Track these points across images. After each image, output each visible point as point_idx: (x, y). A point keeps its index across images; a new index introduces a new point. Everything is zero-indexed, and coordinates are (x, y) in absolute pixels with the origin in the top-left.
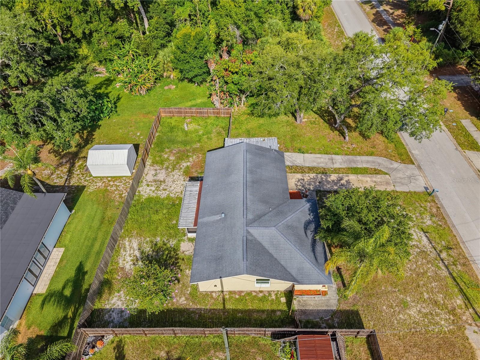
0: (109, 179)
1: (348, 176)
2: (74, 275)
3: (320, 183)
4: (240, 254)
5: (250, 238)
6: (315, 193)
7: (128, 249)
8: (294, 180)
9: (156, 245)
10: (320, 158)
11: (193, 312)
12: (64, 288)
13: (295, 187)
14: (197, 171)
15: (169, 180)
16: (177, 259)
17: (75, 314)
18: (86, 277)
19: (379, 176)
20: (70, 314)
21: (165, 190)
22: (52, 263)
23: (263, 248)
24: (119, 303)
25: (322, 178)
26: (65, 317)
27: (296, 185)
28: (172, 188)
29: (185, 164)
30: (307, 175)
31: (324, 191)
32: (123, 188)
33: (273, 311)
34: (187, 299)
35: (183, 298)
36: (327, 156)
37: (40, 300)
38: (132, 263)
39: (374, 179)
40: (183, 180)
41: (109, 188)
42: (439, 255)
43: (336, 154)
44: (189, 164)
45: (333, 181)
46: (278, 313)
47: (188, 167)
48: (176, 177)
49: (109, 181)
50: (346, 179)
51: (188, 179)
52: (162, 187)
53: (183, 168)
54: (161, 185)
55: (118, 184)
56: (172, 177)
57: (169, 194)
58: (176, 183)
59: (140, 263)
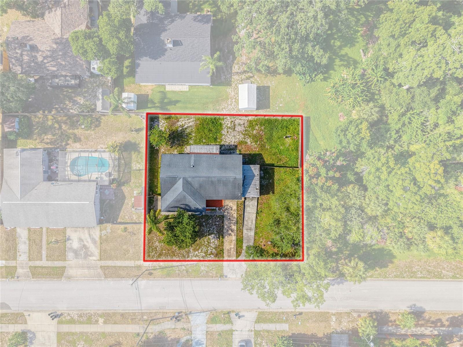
0: (237, 98)
1: (235, 235)
2: (174, 100)
3: (229, 218)
4: (170, 174)
5: (178, 179)
6: (222, 214)
7: (188, 121)
8: (231, 205)
9: (190, 134)
10: (252, 223)
11: (158, 155)
12: (168, 98)
13: (226, 204)
14: (242, 148)
15: (236, 133)
16: (182, 145)
17: (157, 107)
18: (173, 106)
19: (235, 253)
20: (156, 105)
21: (228, 132)
22: (180, 88)
23: (174, 185)
24: (162, 124)
25: (233, 221)
26: (155, 103)
27: (228, 205)
28: (229, 136)
29: (249, 141)
30: (236, 213)
31: (223, 220)
32: (230, 108)
33: (157, 188)
34: (163, 152)
35: (163, 151)
36: (253, 227)
37: (162, 90)
38: (181, 124)
39: (232, 250)
40: (235, 141)
41: (230, 100)
42: (184, 265)
43: (256, 233)
44: (249, 143)
45: (231, 226)
46: (156, 190)
47: (246, 143)
48: (238, 137)
49: (235, 98)
50: (232, 234)
51: (236, 144)
52: (230, 130)
53: (245, 140)
54: (232, 129)
55: (233, 105)
56: (238, 134)
57: (224, 135)
58: (233, 138)
59: (181, 129)
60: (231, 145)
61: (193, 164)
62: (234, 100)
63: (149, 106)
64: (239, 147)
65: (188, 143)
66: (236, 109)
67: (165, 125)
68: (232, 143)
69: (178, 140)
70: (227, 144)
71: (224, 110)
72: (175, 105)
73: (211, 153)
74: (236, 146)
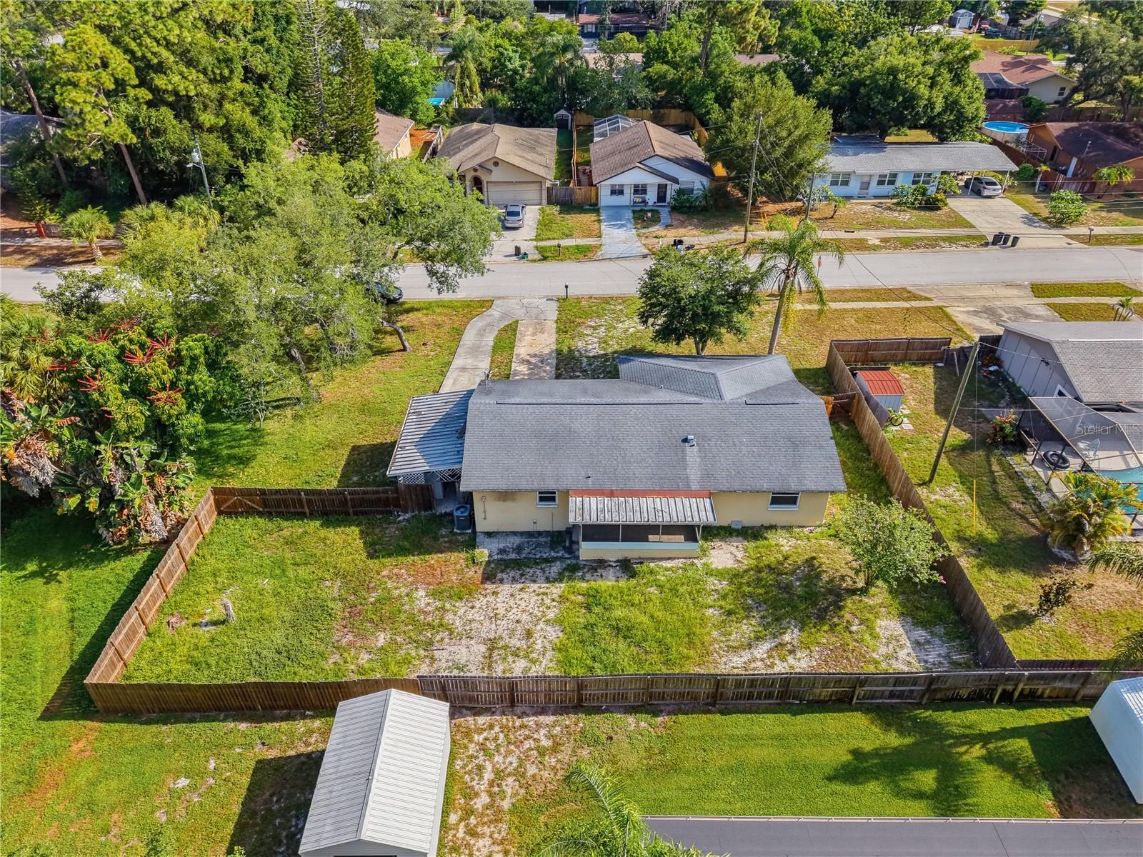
1: (519, 355)
9: (731, 614)
10: (455, 381)
12: (920, 795)
15: (488, 630)
16: (759, 569)
18: (867, 747)
20: (977, 751)
21: (529, 634)
28: (524, 617)
29: (422, 601)
32: (509, 753)
36: (453, 374)
39: (528, 333)
40: (491, 599)
41: (506, 805)
44: (422, 593)
45: (531, 369)
47: (435, 595)
48: (474, 615)
49: (468, 812)
50: (527, 357)
51: (489, 586)
52: (515, 642)
53: (438, 604)
54: (506, 647)
55: (488, 775)
56: (474, 625)
57: (547, 622)
58: (501, 611)
59: (787, 638)
60: (514, 580)
61: (688, 450)
62: (481, 802)
63: (1023, 743)
64: (475, 574)
65: (733, 576)
66: (472, 748)
67: (883, 650)
68: (506, 589)
69: (787, 588)
70: (534, 586)
71: (546, 743)
72: (856, 753)
73: (611, 494)
74: (488, 577)
